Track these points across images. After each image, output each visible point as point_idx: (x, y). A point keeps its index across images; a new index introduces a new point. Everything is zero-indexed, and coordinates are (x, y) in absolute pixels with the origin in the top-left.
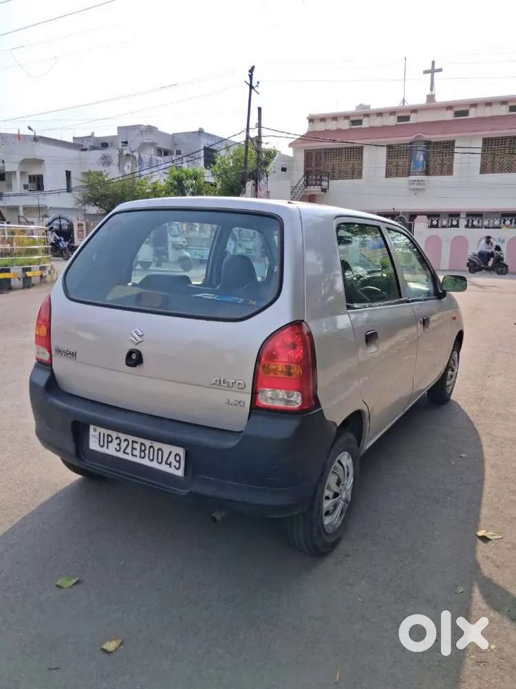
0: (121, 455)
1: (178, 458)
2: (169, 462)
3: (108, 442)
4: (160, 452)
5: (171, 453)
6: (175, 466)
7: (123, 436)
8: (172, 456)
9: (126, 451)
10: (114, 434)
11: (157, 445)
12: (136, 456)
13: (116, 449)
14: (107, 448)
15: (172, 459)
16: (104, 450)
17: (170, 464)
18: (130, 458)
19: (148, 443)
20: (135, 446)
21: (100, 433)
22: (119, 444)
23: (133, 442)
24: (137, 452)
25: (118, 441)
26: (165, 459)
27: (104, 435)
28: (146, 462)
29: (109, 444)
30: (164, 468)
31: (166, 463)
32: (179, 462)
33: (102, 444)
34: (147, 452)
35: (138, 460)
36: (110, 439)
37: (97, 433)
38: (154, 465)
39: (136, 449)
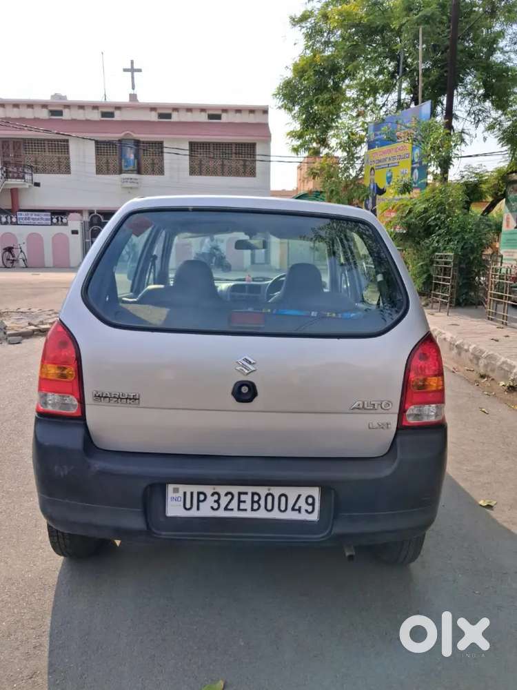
0: (221, 513)
1: (310, 501)
2: (297, 507)
3: (199, 501)
4: (283, 499)
5: (299, 496)
6: (307, 511)
7: (222, 490)
8: (302, 500)
9: (229, 507)
10: (208, 490)
11: (277, 491)
12: (246, 510)
13: (212, 508)
14: (198, 509)
15: (302, 503)
16: (194, 513)
17: (299, 510)
18: (236, 514)
19: (263, 491)
20: (243, 498)
21: (185, 493)
22: (217, 501)
23: (240, 494)
24: (247, 505)
25: (216, 497)
26: (290, 506)
27: (192, 494)
28: (262, 514)
29: (201, 504)
30: (290, 515)
31: (293, 509)
32: (313, 504)
33: (188, 506)
34: (262, 502)
35: (249, 514)
36: (202, 497)
37: (181, 494)
38: (276, 515)
39: (244, 502)
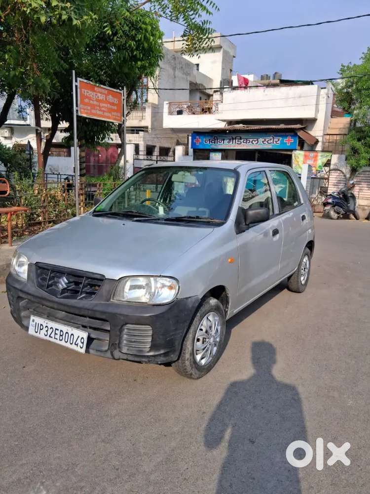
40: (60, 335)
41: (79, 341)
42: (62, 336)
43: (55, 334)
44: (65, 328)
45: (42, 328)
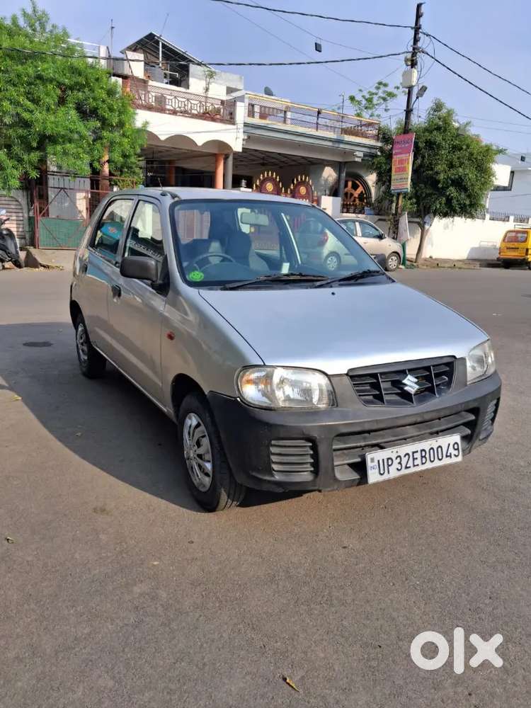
40: (422, 457)
41: (451, 450)
42: (425, 457)
43: (414, 459)
44: (426, 445)
45: (390, 463)
